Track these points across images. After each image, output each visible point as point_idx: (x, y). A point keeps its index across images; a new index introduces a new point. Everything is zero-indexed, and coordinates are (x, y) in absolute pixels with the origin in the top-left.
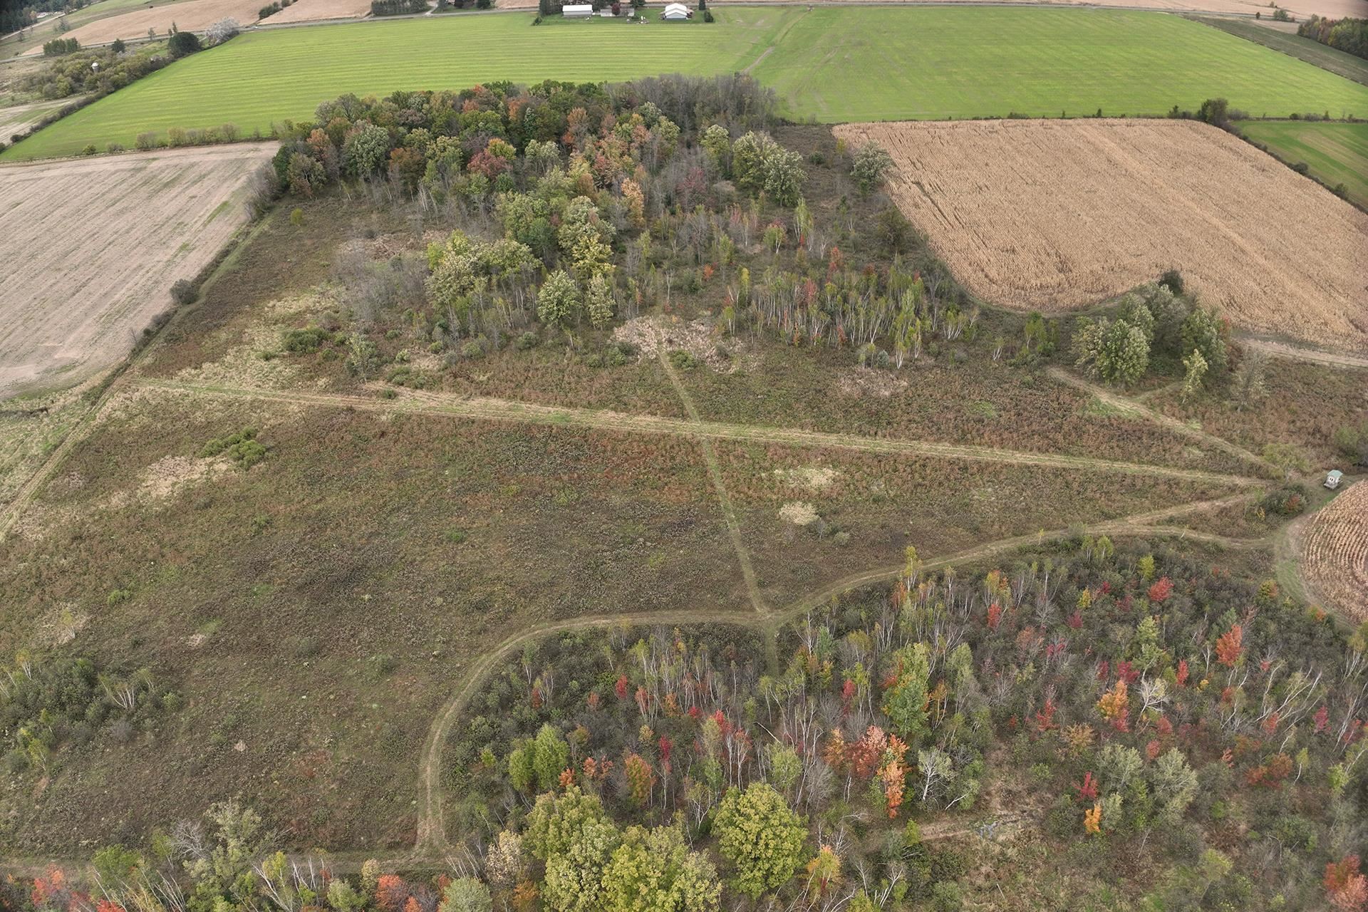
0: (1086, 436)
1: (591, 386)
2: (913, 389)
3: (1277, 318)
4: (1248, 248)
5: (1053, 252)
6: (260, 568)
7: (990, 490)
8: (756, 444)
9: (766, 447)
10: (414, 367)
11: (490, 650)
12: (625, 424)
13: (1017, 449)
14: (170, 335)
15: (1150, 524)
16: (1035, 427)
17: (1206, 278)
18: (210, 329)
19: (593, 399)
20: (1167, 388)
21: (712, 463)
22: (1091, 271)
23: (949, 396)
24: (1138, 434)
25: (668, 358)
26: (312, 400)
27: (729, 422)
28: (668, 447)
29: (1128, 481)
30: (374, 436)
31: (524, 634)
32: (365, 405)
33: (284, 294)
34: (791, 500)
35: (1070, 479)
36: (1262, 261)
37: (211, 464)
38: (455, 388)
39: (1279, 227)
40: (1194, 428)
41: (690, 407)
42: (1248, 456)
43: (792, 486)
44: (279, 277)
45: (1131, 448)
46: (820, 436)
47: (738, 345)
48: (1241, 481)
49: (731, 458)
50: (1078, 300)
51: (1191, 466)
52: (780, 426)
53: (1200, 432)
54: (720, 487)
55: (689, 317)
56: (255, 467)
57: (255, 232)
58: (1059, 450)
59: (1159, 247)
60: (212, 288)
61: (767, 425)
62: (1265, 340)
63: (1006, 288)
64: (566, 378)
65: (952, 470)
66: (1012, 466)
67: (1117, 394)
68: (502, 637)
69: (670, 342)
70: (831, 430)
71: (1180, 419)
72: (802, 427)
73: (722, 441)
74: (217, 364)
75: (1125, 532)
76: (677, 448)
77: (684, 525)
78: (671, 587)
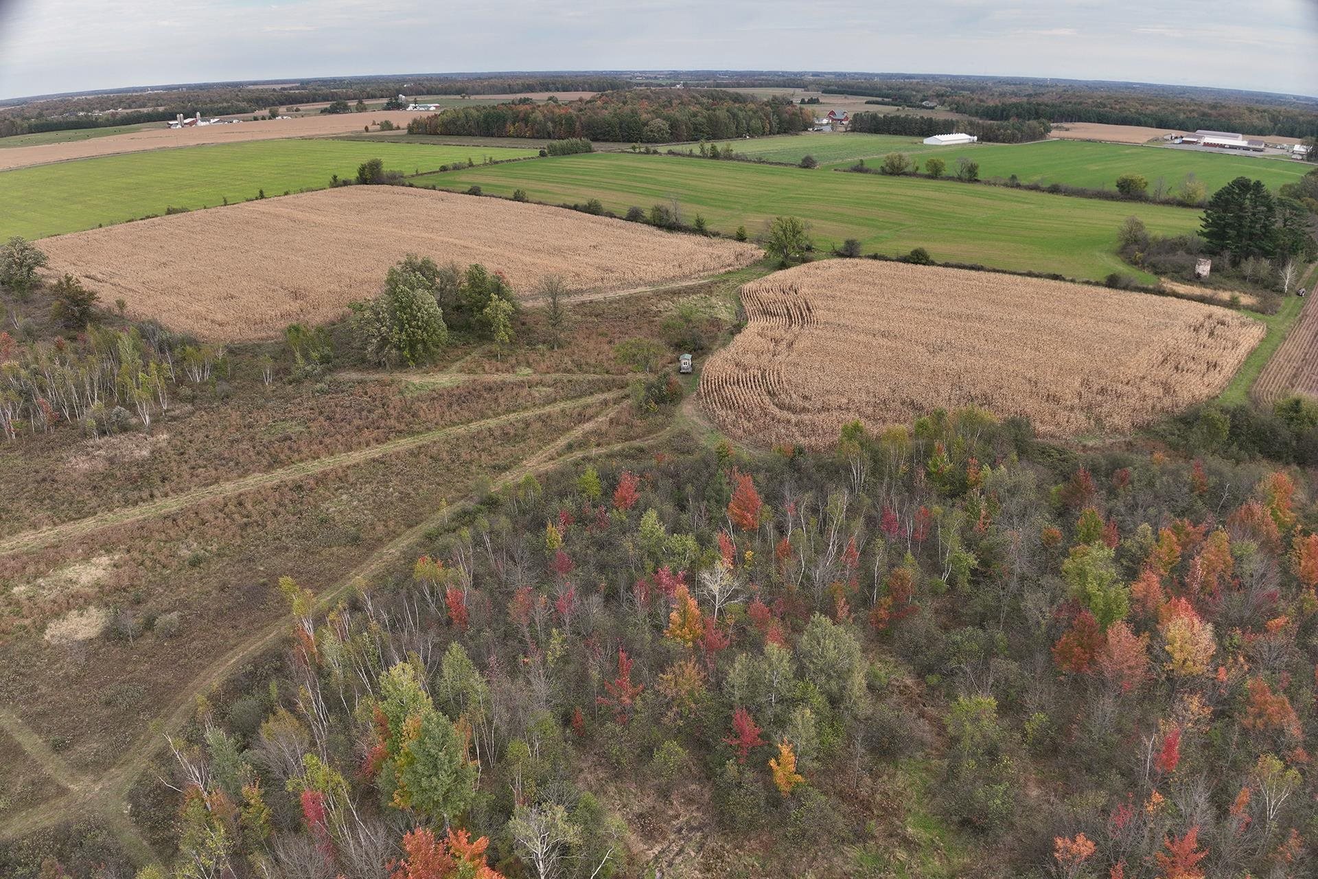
0: (421, 412)
2: (179, 438)
3: (533, 282)
5: (277, 288)
16: (357, 423)
20: (473, 354)
22: (329, 292)
23: (231, 430)
24: (474, 393)
29: (497, 433)
34: (57, 615)
35: (433, 453)
40: (524, 373)
42: (595, 377)
43: (51, 597)
45: (478, 406)
46: (68, 528)
48: (606, 396)
51: (550, 401)
53: (534, 375)
58: (400, 434)
65: (282, 494)
66: (355, 466)
67: (427, 372)
70: (81, 515)
71: (507, 371)
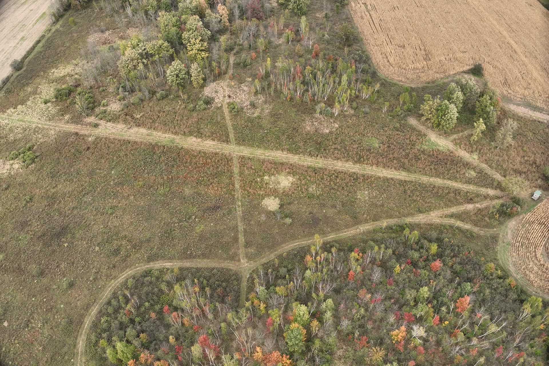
0: (420, 161)
1: (187, 122)
2: (340, 129)
3: (526, 93)
4: (518, 50)
5: (423, 48)
6: (24, 225)
7: (366, 192)
8: (259, 160)
9: (264, 161)
10: (109, 109)
11: (115, 278)
12: (200, 145)
13: (384, 167)
14: (7, 89)
15: (441, 217)
16: (396, 155)
17: (495, 67)
18: (24, 86)
19: (186, 131)
20: (465, 132)
21: (236, 170)
22: (440, 61)
23: (357, 134)
24: (445, 161)
25: (227, 106)
26: (62, 127)
27: (248, 146)
28: (216, 161)
29: (436, 190)
30: (84, 150)
31: (132, 269)
32: (83, 131)
33: (59, 65)
34: (268, 195)
35: (407, 188)
36: (524, 59)
37: (12, 165)
38: (125, 121)
39: (534, 39)
40: (473, 158)
41: (232, 136)
42: (498, 177)
43: (271, 187)
44: (59, 55)
45: (441, 170)
46: (290, 156)
47: (261, 98)
48: (491, 192)
49: (245, 169)
50: (431, 78)
51: (469, 182)
52: (272, 150)
53: (477, 161)
54: (237, 186)
55: (241, 81)
56: (30, 166)
57: (54, 29)
58: (405, 169)
59: (475, 47)
60: (29, 62)
61: (266, 148)
62: (518, 105)
63: (396, 68)
64: (177, 118)
65: (350, 180)
66: (380, 178)
67: (440, 135)
68: (122, 270)
69: (229, 97)
70: (296, 153)
71: (468, 152)
72: (282, 151)
73: (243, 157)
74: (24, 106)
75: (429, 222)
76: (221, 162)
77: (216, 208)
78: (203, 246)
